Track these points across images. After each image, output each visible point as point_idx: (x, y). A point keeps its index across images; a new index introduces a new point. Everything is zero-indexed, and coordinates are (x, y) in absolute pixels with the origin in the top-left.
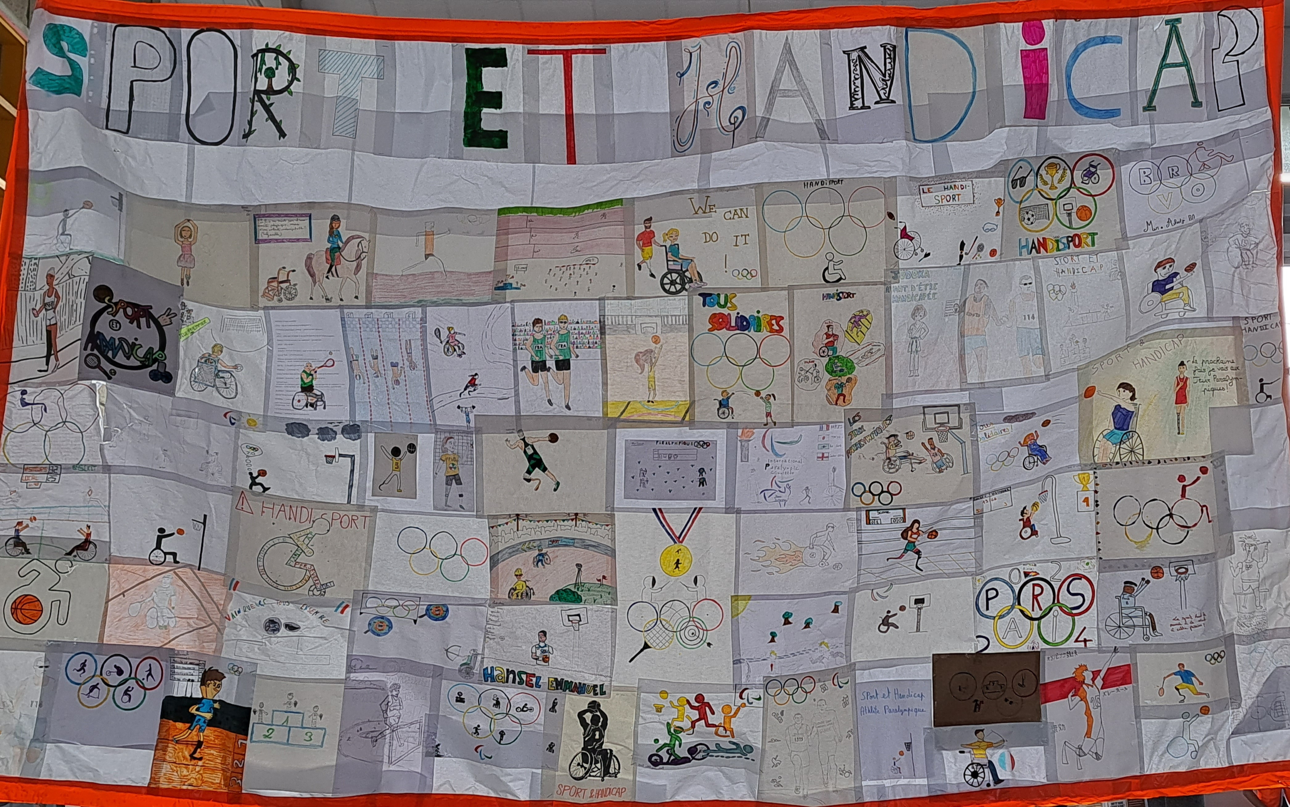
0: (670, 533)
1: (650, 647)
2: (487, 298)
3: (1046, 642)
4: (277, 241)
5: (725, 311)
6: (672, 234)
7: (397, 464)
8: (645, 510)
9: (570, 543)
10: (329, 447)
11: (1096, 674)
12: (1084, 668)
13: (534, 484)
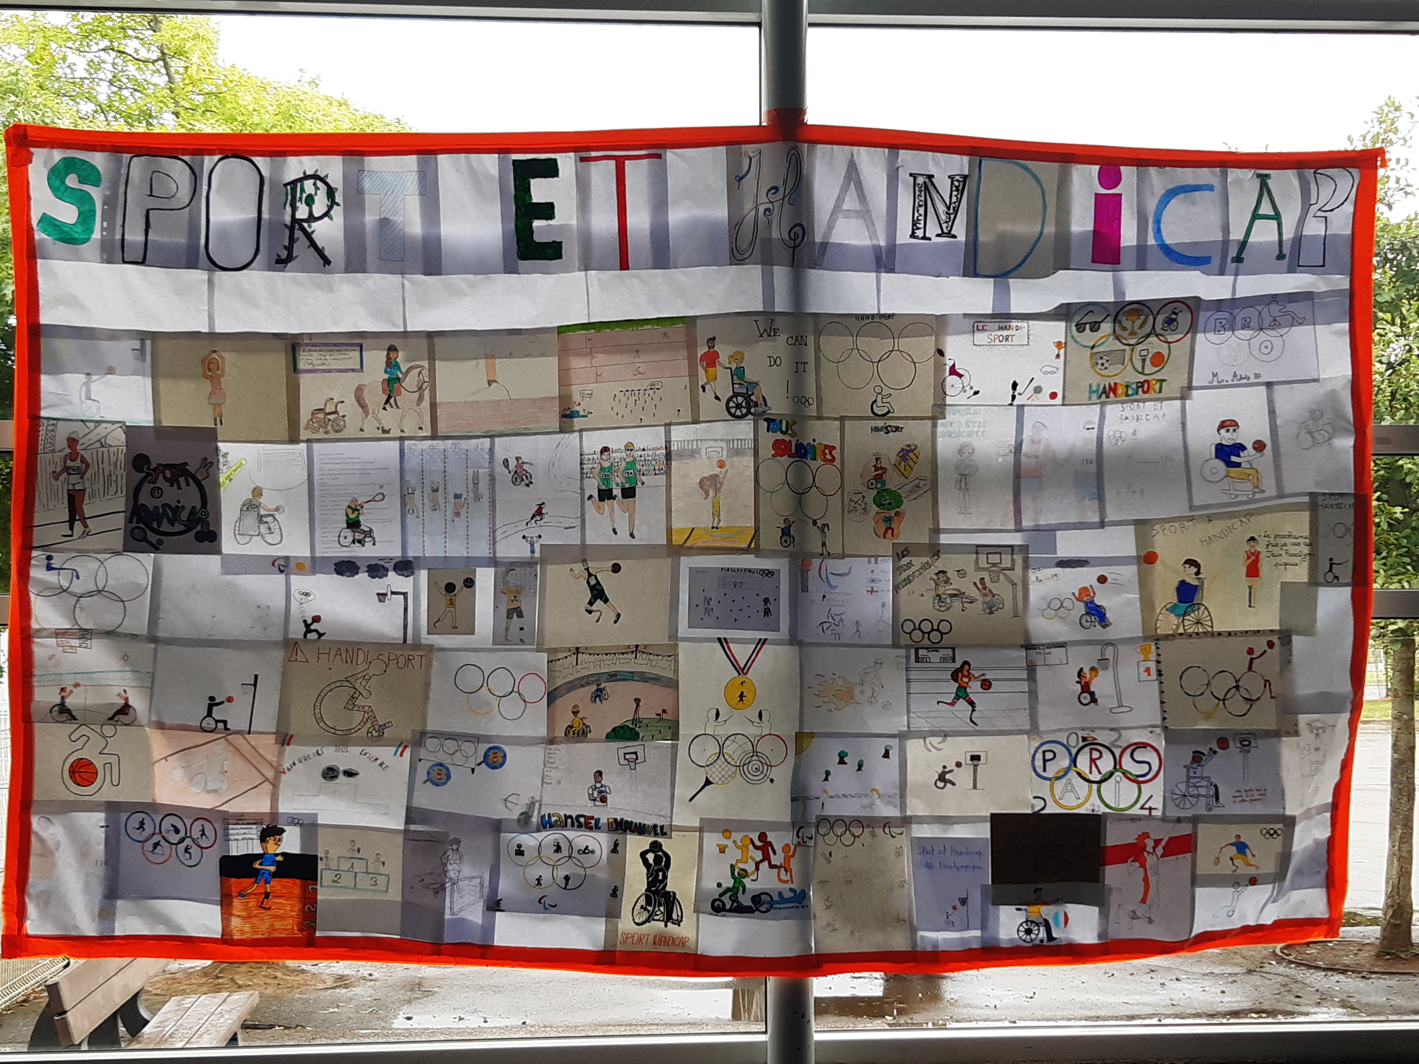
0: (734, 663)
1: (711, 783)
2: (554, 427)
3: (1107, 806)
4: (324, 371)
5: (787, 438)
6: (737, 356)
7: (451, 600)
8: (710, 640)
9: (629, 676)
10: (379, 585)
11: (1157, 842)
12: (1146, 835)
13: (595, 616)
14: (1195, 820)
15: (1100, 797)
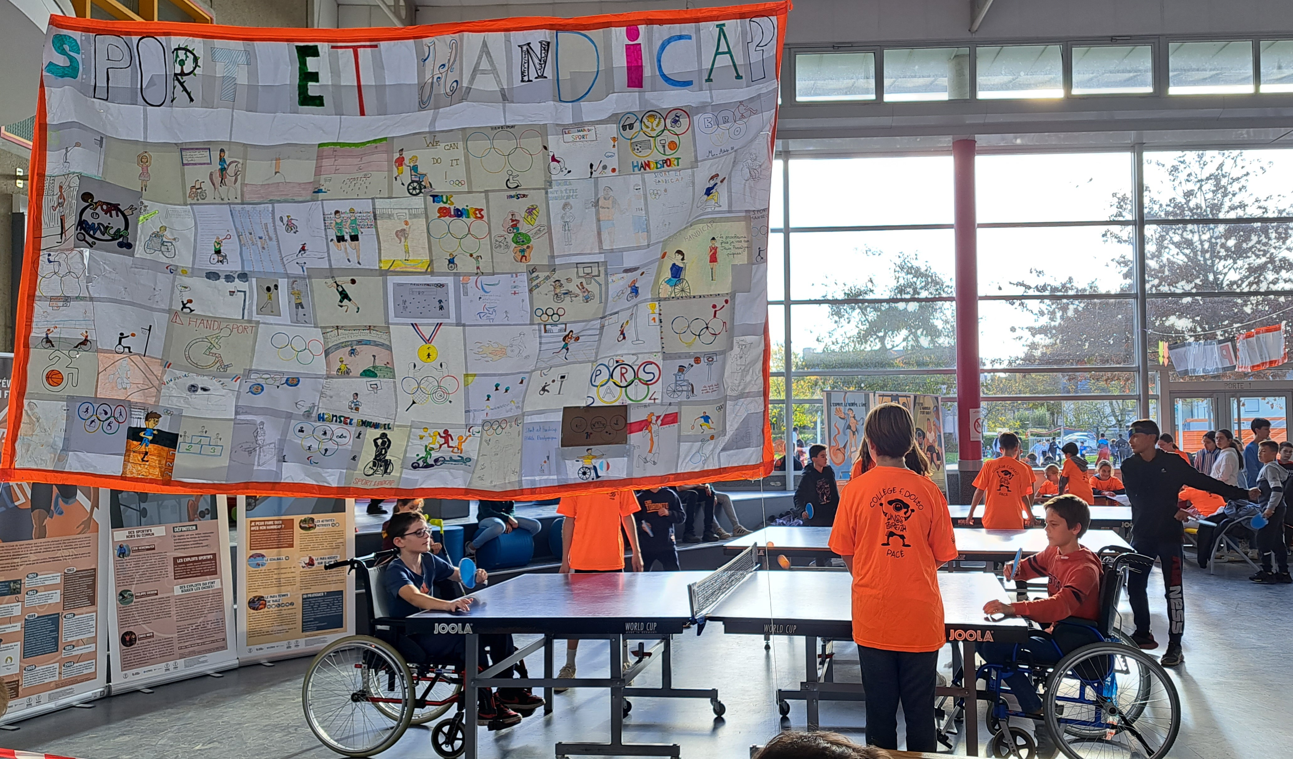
0: (423, 337)
1: (416, 403)
2: (309, 198)
3: (631, 400)
5: (447, 206)
6: (414, 158)
8: (407, 324)
9: (368, 343)
11: (658, 417)
12: (652, 414)
13: (345, 308)
14: (680, 404)
15: (627, 395)
